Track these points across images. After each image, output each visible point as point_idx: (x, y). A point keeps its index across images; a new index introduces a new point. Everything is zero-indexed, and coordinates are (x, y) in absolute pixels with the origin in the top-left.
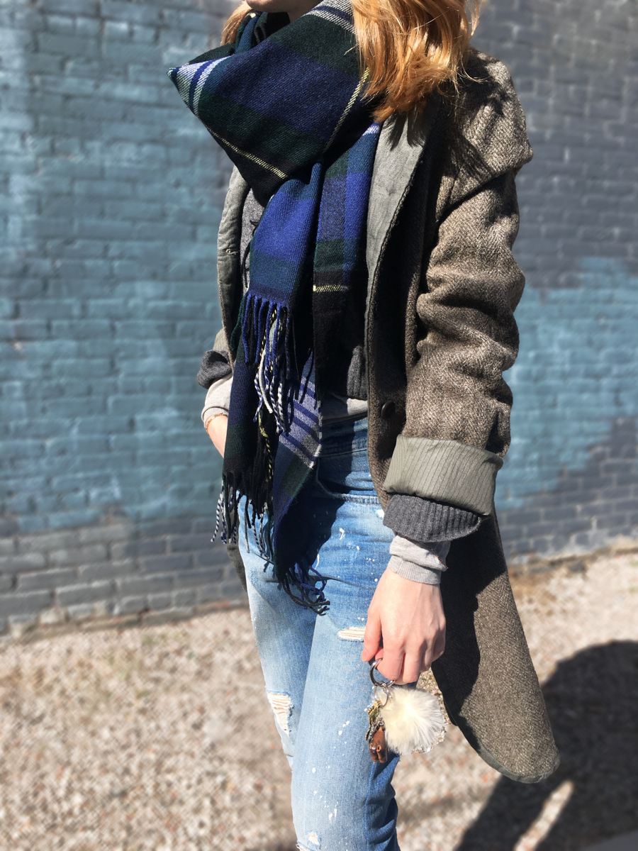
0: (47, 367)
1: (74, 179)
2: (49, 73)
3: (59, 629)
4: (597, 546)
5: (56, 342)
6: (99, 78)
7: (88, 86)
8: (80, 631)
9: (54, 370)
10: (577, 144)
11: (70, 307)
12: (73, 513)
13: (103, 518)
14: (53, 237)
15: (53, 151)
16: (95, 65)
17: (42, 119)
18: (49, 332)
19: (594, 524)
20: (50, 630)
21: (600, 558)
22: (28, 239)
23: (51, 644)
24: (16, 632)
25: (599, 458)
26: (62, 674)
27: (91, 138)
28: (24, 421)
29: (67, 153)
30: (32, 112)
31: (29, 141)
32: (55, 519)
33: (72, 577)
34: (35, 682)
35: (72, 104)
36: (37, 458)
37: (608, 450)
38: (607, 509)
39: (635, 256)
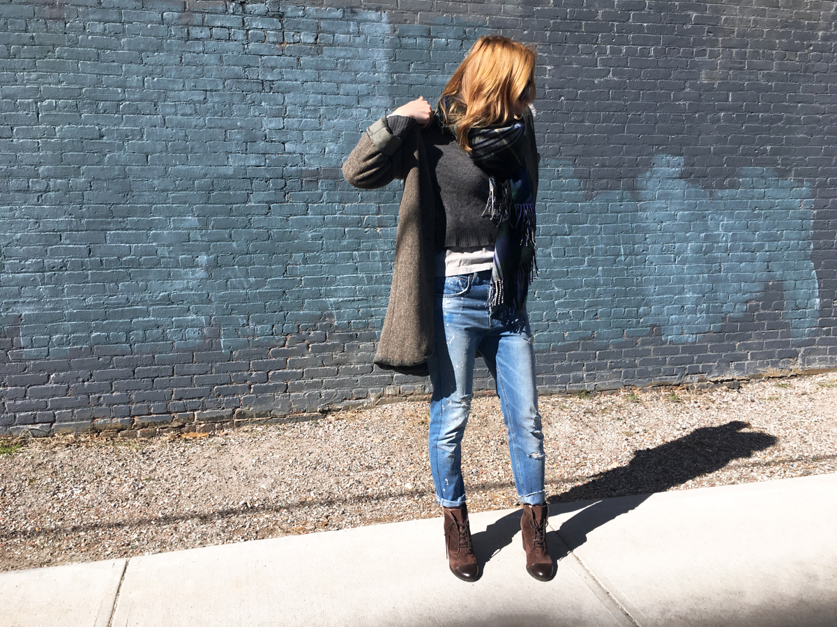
2: (401, 72)
3: (396, 399)
4: (751, 373)
6: (429, 72)
7: (422, 78)
8: (408, 400)
10: (739, 89)
16: (427, 65)
20: (391, 398)
21: (753, 381)
23: (392, 405)
24: (372, 398)
25: (754, 309)
37: (760, 303)
38: (760, 346)
39: (783, 165)
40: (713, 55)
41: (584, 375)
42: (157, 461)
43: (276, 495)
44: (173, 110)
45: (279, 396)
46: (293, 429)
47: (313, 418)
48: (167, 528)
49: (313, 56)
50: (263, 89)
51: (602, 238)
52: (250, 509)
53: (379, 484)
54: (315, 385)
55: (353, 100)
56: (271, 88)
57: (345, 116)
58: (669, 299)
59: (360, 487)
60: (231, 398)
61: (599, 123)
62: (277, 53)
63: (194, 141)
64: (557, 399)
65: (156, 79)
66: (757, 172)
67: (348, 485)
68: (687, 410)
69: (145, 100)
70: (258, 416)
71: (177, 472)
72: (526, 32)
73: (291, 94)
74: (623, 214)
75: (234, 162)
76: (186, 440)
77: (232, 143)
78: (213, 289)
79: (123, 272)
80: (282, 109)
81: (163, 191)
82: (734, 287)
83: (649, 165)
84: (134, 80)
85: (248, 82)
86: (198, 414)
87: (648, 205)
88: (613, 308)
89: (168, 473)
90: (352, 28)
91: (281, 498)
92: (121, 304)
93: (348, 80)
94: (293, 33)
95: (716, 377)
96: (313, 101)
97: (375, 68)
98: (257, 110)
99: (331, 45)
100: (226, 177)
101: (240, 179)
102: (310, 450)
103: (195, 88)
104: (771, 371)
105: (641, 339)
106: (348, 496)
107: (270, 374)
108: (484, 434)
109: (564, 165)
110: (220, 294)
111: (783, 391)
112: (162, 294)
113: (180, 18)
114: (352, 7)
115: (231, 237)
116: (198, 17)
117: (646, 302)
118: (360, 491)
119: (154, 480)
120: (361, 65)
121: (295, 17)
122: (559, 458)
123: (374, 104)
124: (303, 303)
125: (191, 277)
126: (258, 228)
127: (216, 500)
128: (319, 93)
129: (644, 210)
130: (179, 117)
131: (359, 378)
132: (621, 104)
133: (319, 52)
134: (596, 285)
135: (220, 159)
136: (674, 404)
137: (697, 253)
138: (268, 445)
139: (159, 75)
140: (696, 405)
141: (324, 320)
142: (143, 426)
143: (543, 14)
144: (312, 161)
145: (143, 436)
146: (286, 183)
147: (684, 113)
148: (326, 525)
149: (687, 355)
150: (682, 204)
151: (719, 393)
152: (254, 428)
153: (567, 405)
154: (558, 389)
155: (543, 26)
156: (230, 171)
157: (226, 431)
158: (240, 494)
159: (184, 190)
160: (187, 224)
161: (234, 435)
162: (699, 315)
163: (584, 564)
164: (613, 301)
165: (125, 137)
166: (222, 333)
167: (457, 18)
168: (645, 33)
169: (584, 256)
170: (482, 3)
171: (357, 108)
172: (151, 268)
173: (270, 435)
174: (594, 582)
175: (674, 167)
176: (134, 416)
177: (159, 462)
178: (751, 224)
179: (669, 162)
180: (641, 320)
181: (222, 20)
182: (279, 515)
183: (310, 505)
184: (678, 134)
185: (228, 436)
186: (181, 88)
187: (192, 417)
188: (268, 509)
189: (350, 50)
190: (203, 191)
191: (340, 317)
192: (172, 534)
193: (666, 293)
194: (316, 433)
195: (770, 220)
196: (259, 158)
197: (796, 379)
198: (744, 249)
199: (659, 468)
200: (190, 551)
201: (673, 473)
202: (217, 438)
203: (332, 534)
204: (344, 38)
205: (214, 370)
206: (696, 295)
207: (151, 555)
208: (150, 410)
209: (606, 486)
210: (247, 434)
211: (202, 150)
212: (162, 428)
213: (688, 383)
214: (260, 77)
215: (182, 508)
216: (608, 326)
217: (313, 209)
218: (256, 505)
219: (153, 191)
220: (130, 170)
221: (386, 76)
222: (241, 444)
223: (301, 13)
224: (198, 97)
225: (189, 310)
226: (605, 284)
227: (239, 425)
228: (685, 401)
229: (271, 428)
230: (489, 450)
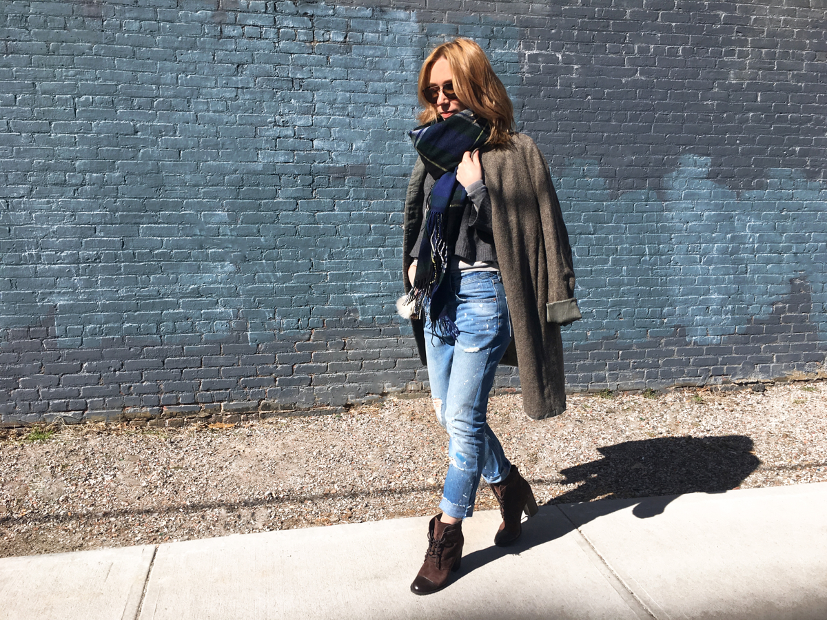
20: (413, 394)
21: (778, 384)
23: (414, 401)
25: (782, 310)
37: (787, 306)
39: (812, 166)
40: (743, 55)
41: (607, 375)
42: (185, 450)
43: (300, 486)
44: (205, 107)
45: (303, 389)
46: (316, 422)
47: (336, 412)
48: (195, 516)
49: (342, 54)
50: (293, 87)
51: (627, 238)
52: (275, 499)
53: (401, 478)
54: (338, 379)
55: (380, 98)
56: (301, 86)
57: (372, 114)
58: (694, 300)
59: (383, 481)
60: (257, 390)
61: (625, 122)
62: (307, 51)
63: (225, 137)
64: (579, 398)
65: (189, 76)
66: (785, 173)
67: (371, 479)
68: (712, 412)
69: (178, 97)
70: (283, 408)
71: (204, 461)
72: (553, 31)
73: (320, 92)
74: (649, 213)
75: (263, 158)
76: (213, 430)
77: (262, 140)
78: (241, 282)
79: (155, 265)
80: (311, 106)
81: (195, 186)
82: (760, 289)
83: (675, 164)
84: (168, 77)
85: (278, 80)
86: (225, 405)
87: (674, 205)
88: (637, 307)
89: (195, 462)
90: (381, 26)
91: (305, 490)
92: (153, 296)
93: (376, 78)
94: (323, 32)
95: (740, 379)
96: (342, 99)
97: (403, 66)
98: (286, 108)
99: (360, 44)
100: (255, 173)
101: (268, 175)
102: (334, 443)
103: (226, 85)
104: (797, 374)
105: (664, 339)
106: (371, 489)
107: (295, 367)
108: (506, 431)
109: (590, 164)
110: (247, 288)
111: (809, 395)
112: (191, 287)
113: (213, 16)
114: (381, 7)
115: (259, 232)
116: (231, 15)
117: (671, 303)
118: (383, 485)
119: (182, 468)
120: (389, 63)
121: (325, 16)
122: (582, 457)
123: (401, 102)
124: (329, 298)
125: (220, 270)
126: (285, 224)
127: (242, 489)
128: (347, 91)
129: (670, 210)
130: (211, 113)
131: (382, 373)
132: (647, 104)
133: (348, 50)
134: (620, 284)
135: (250, 155)
136: (697, 406)
137: (723, 254)
138: (293, 437)
139: (193, 72)
140: (720, 407)
141: (349, 315)
142: (171, 416)
143: (571, 13)
144: (339, 158)
145: (171, 424)
146: (313, 180)
147: (712, 113)
148: (350, 517)
149: (711, 356)
150: (708, 204)
151: (743, 395)
152: (279, 420)
153: (589, 405)
154: (580, 388)
155: (571, 26)
156: (260, 168)
157: (251, 423)
158: (265, 485)
159: (215, 186)
160: (217, 219)
161: (259, 426)
162: (724, 317)
163: (608, 564)
164: (637, 301)
165: (158, 132)
166: (249, 326)
167: (485, 17)
168: (674, 33)
169: (608, 256)
170: (510, 2)
171: (386, 106)
172: (181, 261)
173: (295, 427)
174: (618, 582)
175: (701, 167)
176: (163, 406)
177: (187, 451)
178: (778, 225)
179: (696, 162)
180: (666, 321)
181: (254, 18)
182: (303, 506)
183: (334, 496)
184: (705, 134)
185: (254, 427)
186: (213, 85)
187: (219, 408)
188: (293, 500)
189: (379, 49)
190: (233, 186)
191: (364, 312)
192: (199, 522)
193: (691, 294)
194: (339, 426)
195: (798, 222)
196: (288, 154)
197: (822, 383)
198: (771, 250)
199: (683, 469)
200: (217, 539)
201: (698, 475)
202: (242, 429)
203: (356, 526)
204: (372, 37)
205: (240, 362)
206: (721, 296)
207: (179, 542)
208: (178, 400)
209: (630, 486)
210: (271, 426)
211: (232, 146)
212: (190, 418)
213: (711, 385)
214: (290, 75)
215: (209, 497)
216: (631, 325)
217: (340, 205)
218: (281, 496)
219: (185, 186)
220: (163, 165)
221: (414, 74)
222: (266, 435)
223: (331, 12)
224: (229, 94)
225: (217, 303)
226: (629, 283)
227: (264, 417)
228: (709, 403)
229: (295, 420)
230: (511, 447)
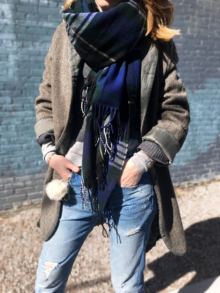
0: (23, 120)
1: (30, 56)
2: (21, 19)
3: (30, 207)
4: (211, 178)
5: (26, 112)
6: (38, 20)
7: (34, 23)
8: (36, 208)
9: (25, 121)
10: (205, 38)
11: (30, 100)
12: (32, 169)
13: (43, 171)
14: (23, 76)
15: (23, 46)
16: (37, 16)
17: (19, 35)
18: (23, 108)
19: (210, 171)
20: (26, 207)
21: (212, 182)
22: (15, 77)
23: (27, 212)
24: (15, 208)
25: (212, 148)
26: (30, 222)
27: (36, 41)
28: (16, 139)
29: (28, 47)
30: (16, 33)
31: (15, 43)
32: (27, 171)
33: (33, 190)
34: (22, 225)
35: (29, 29)
36: (21, 151)
37: (215, 145)
38: (215, 165)
40: (194, 20)
66: (214, 81)
82: (203, 138)
95: (195, 181)
97: (4, 15)
131: (6, 198)
149: (182, 172)
151: (197, 190)
198: (208, 119)
213: (182, 186)
221: (11, 21)
